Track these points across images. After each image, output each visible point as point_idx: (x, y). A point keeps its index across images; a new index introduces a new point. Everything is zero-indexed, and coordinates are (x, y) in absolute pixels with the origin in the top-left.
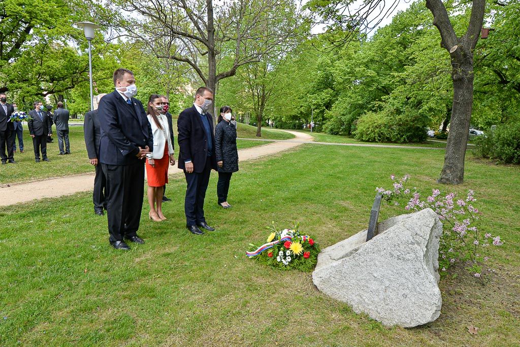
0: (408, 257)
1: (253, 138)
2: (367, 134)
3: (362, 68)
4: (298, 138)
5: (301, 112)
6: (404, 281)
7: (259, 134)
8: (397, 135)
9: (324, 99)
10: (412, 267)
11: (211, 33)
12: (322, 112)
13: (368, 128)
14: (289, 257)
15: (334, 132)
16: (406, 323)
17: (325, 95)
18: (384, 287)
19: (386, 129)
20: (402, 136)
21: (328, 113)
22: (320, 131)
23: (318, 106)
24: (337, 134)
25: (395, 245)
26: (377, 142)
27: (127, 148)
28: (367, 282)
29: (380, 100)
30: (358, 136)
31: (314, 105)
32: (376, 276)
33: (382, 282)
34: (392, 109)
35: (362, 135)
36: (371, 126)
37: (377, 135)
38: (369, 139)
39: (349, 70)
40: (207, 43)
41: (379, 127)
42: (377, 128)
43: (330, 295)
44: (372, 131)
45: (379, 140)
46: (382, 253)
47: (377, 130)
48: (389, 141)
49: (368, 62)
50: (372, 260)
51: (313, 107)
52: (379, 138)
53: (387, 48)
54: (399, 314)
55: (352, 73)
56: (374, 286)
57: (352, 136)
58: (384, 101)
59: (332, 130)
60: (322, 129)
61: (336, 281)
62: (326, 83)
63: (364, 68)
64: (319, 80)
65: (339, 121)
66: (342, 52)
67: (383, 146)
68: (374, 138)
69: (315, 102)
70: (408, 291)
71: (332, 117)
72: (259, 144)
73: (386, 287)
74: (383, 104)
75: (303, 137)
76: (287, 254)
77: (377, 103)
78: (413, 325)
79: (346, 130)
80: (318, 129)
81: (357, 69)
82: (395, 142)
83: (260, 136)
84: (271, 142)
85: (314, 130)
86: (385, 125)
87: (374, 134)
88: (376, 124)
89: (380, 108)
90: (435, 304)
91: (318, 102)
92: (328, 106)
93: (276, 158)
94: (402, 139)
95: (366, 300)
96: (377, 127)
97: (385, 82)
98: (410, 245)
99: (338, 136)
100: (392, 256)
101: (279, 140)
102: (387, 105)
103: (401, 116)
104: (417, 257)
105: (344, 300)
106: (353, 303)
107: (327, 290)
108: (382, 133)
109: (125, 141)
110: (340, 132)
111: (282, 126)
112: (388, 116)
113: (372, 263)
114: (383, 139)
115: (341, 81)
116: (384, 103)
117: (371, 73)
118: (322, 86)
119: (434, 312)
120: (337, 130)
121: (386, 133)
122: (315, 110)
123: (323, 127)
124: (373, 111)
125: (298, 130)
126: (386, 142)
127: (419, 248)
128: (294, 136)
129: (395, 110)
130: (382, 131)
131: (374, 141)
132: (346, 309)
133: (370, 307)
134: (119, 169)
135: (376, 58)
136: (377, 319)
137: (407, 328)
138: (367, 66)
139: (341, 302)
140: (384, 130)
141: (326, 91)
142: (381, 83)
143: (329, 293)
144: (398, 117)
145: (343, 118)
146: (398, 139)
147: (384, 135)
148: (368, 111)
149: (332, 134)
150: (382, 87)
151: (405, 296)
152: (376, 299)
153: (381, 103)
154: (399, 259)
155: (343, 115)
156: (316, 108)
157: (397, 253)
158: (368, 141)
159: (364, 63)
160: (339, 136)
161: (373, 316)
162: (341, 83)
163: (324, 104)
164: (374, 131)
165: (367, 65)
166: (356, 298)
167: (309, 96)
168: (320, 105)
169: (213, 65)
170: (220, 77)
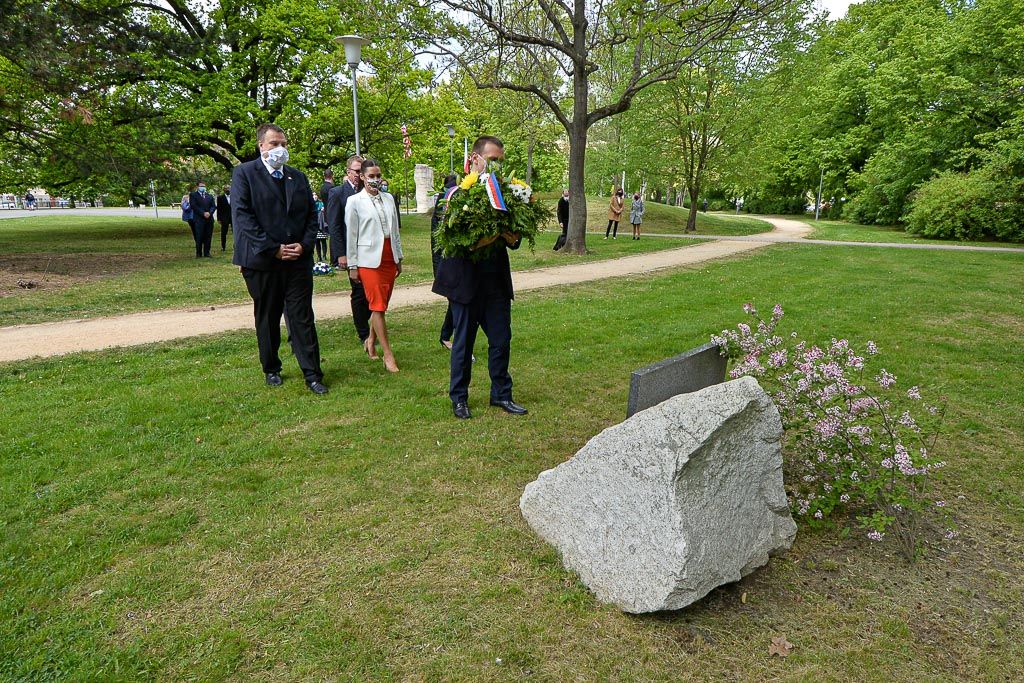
0: (648, 473)
1: (679, 233)
2: (935, 222)
3: (938, 72)
4: (780, 231)
5: (798, 178)
6: (637, 519)
7: (691, 225)
8: (1011, 223)
9: (849, 148)
10: (651, 493)
11: (580, 31)
12: (843, 176)
13: (940, 209)
15: (865, 219)
16: (627, 603)
17: (852, 139)
18: (605, 526)
19: (984, 210)
21: (855, 178)
22: (837, 217)
23: (836, 163)
24: (871, 222)
25: (633, 446)
26: (958, 239)
28: (584, 513)
29: (975, 144)
30: (913, 226)
31: (827, 161)
32: (596, 503)
33: (604, 517)
34: (1004, 163)
35: (923, 223)
36: (946, 205)
37: (959, 223)
38: (940, 232)
40: (569, 50)
41: (966, 205)
42: (963, 207)
43: (536, 528)
44: (947, 215)
45: (965, 235)
46: (612, 460)
47: (961, 213)
48: (989, 236)
49: (953, 58)
50: (595, 471)
51: (822, 166)
52: (963, 230)
53: (1003, 22)
54: (620, 583)
55: (912, 86)
56: (592, 521)
57: (900, 226)
59: (861, 214)
60: (842, 212)
61: (546, 503)
62: (855, 113)
63: (940, 73)
64: (841, 106)
65: (878, 194)
66: (897, 41)
67: (972, 248)
68: (953, 231)
69: (827, 154)
70: (638, 541)
71: (863, 185)
72: (676, 245)
73: (608, 527)
74: (982, 153)
75: (789, 229)
77: (966, 153)
78: (638, 610)
79: (890, 213)
80: (832, 213)
81: (924, 76)
82: (1005, 240)
83: (694, 229)
84: (707, 241)
85: (825, 214)
86: (983, 200)
87: (953, 222)
88: (959, 199)
89: (975, 162)
90: (675, 574)
91: (836, 155)
92: (858, 163)
93: (691, 271)
95: (580, 547)
96: (960, 206)
97: (991, 101)
98: (657, 449)
99: (872, 227)
100: (626, 466)
101: (730, 237)
102: (992, 155)
104: (663, 473)
105: (554, 542)
106: (564, 551)
107: (536, 521)
108: (972, 220)
110: (878, 218)
111: (758, 208)
112: (993, 179)
113: (594, 477)
114: (976, 232)
115: (884, 105)
116: (985, 152)
117: (957, 82)
118: (849, 120)
119: (672, 590)
120: (872, 214)
121: (982, 219)
122: (828, 173)
123: (844, 209)
124: (956, 169)
125: (791, 217)
126: (982, 240)
127: (671, 456)
128: (770, 228)
129: (1010, 165)
130: (972, 215)
131: (950, 236)
132: (551, 559)
133: (583, 562)
135: (973, 49)
136: (590, 586)
137: (628, 614)
138: (950, 68)
139: (549, 545)
140: (978, 212)
141: (856, 129)
143: (535, 526)
144: (1017, 182)
145: (887, 188)
146: (1014, 233)
147: (978, 223)
148: (944, 171)
149: (861, 223)
150: (986, 114)
151: (633, 549)
152: (593, 548)
153: (978, 150)
154: (635, 474)
155: (889, 180)
156: (831, 168)
157: (633, 462)
158: (936, 237)
159: (944, 62)
160: (876, 227)
161: (586, 580)
162: (884, 112)
163: (850, 159)
164: (953, 215)
165: (950, 66)
166: (568, 541)
167: (816, 141)
168: (839, 161)
169: (581, 94)
170: (598, 115)
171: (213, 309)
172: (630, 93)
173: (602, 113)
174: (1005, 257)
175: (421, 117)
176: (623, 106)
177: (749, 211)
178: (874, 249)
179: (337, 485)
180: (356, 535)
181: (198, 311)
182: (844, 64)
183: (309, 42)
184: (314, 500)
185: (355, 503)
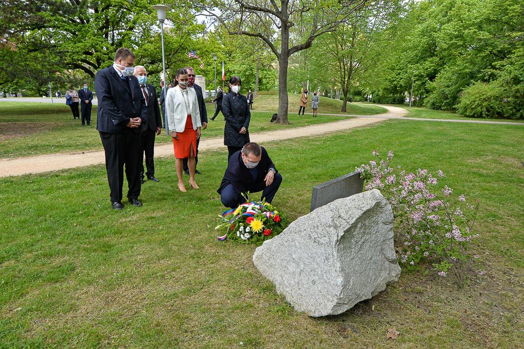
0: (322, 241)
1: (337, 114)
2: (472, 109)
3: (473, 29)
4: (391, 113)
5: (401, 85)
6: (316, 266)
7: (344, 109)
8: (512, 109)
9: (427, 69)
10: (324, 252)
11: (285, 5)
12: (424, 83)
13: (474, 101)
14: (247, 234)
15: (435, 107)
16: (311, 311)
17: (429, 64)
18: (299, 270)
19: (498, 102)
20: (519, 111)
21: (430, 85)
22: (421, 105)
23: (420, 77)
24: (439, 108)
25: (314, 227)
26: (484, 118)
27: (117, 118)
28: (288, 263)
29: (494, 67)
30: (461, 111)
31: (415, 76)
32: (294, 257)
33: (298, 265)
34: (508, 78)
35: (466, 109)
36: (478, 99)
37: (484, 109)
38: (475, 114)
39: (457, 33)
40: (279, 15)
41: (488, 99)
42: (486, 101)
44: (478, 105)
45: (488, 115)
46: (302, 234)
47: (485, 104)
48: (500, 116)
49: (481, 22)
50: (293, 240)
51: (413, 79)
52: (487, 113)
54: (307, 301)
55: (460, 36)
56: (292, 267)
57: (454, 110)
58: (499, 69)
59: (433, 104)
60: (424, 103)
61: (267, 258)
62: (430, 50)
63: (475, 30)
64: (423, 47)
65: (443, 94)
66: (452, 13)
68: (481, 113)
69: (416, 73)
70: (317, 278)
71: (434, 88)
72: (336, 120)
73: (301, 271)
75: (396, 112)
76: (247, 231)
77: (490, 71)
78: (317, 315)
79: (449, 103)
80: (417, 104)
81: (466, 31)
82: (509, 118)
83: (345, 111)
84: (353, 118)
85: (414, 104)
86: (497, 97)
87: (481, 108)
88: (484, 96)
89: (493, 77)
90: (337, 295)
91: (420, 73)
92: (432, 77)
93: (343, 134)
94: (518, 115)
95: (285, 282)
96: (485, 100)
97: (501, 45)
98: (327, 228)
100: (310, 237)
101: (363, 116)
102: (502, 73)
103: (519, 87)
104: (330, 241)
105: (271, 279)
106: (276, 283)
107: (261, 268)
108: (491, 107)
109: (116, 111)
110: (444, 106)
111: (379, 101)
112: (502, 86)
113: (293, 243)
114: (493, 114)
115: (445, 46)
116: (498, 71)
117: (484, 35)
118: (427, 54)
119: (335, 304)
120: (439, 104)
121: (497, 107)
122: (416, 82)
123: (425, 101)
124: (483, 80)
125: (397, 105)
126: (497, 118)
127: (334, 232)
128: (385, 111)
129: (512, 79)
130: (491, 105)
131: (480, 116)
132: (270, 288)
133: (287, 290)
134: (112, 138)
135: (492, 17)
136: (291, 303)
137: (311, 317)
138: (480, 28)
139: (268, 281)
140: (495, 104)
141: (431, 59)
142: (496, 46)
143: (261, 270)
144: (515, 88)
145: (447, 91)
146: (513, 114)
147: (494, 109)
148: (477, 81)
149: (434, 109)
150: (499, 51)
151: (314, 282)
152: (292, 282)
153: (495, 70)
154: (315, 242)
155: (448, 86)
156: (418, 80)
157: (314, 235)
158: (473, 117)
159: (477, 24)
160: (441, 111)
161: (288, 299)
162: (445, 50)
163: (428, 75)
164: (481, 105)
165: (480, 26)
166: (279, 278)
167: (410, 66)
168: (422, 76)
169: (285, 38)
170: (294, 50)
171: (83, 153)
172: (311, 38)
173: (297, 49)
174: (509, 127)
175: (199, 49)
176: (308, 45)
177: (374, 102)
178: (441, 122)
179: (152, 249)
180: (163, 276)
181: (75, 154)
182: (425, 25)
183: (138, 8)
184: (139, 257)
185: (163, 259)
